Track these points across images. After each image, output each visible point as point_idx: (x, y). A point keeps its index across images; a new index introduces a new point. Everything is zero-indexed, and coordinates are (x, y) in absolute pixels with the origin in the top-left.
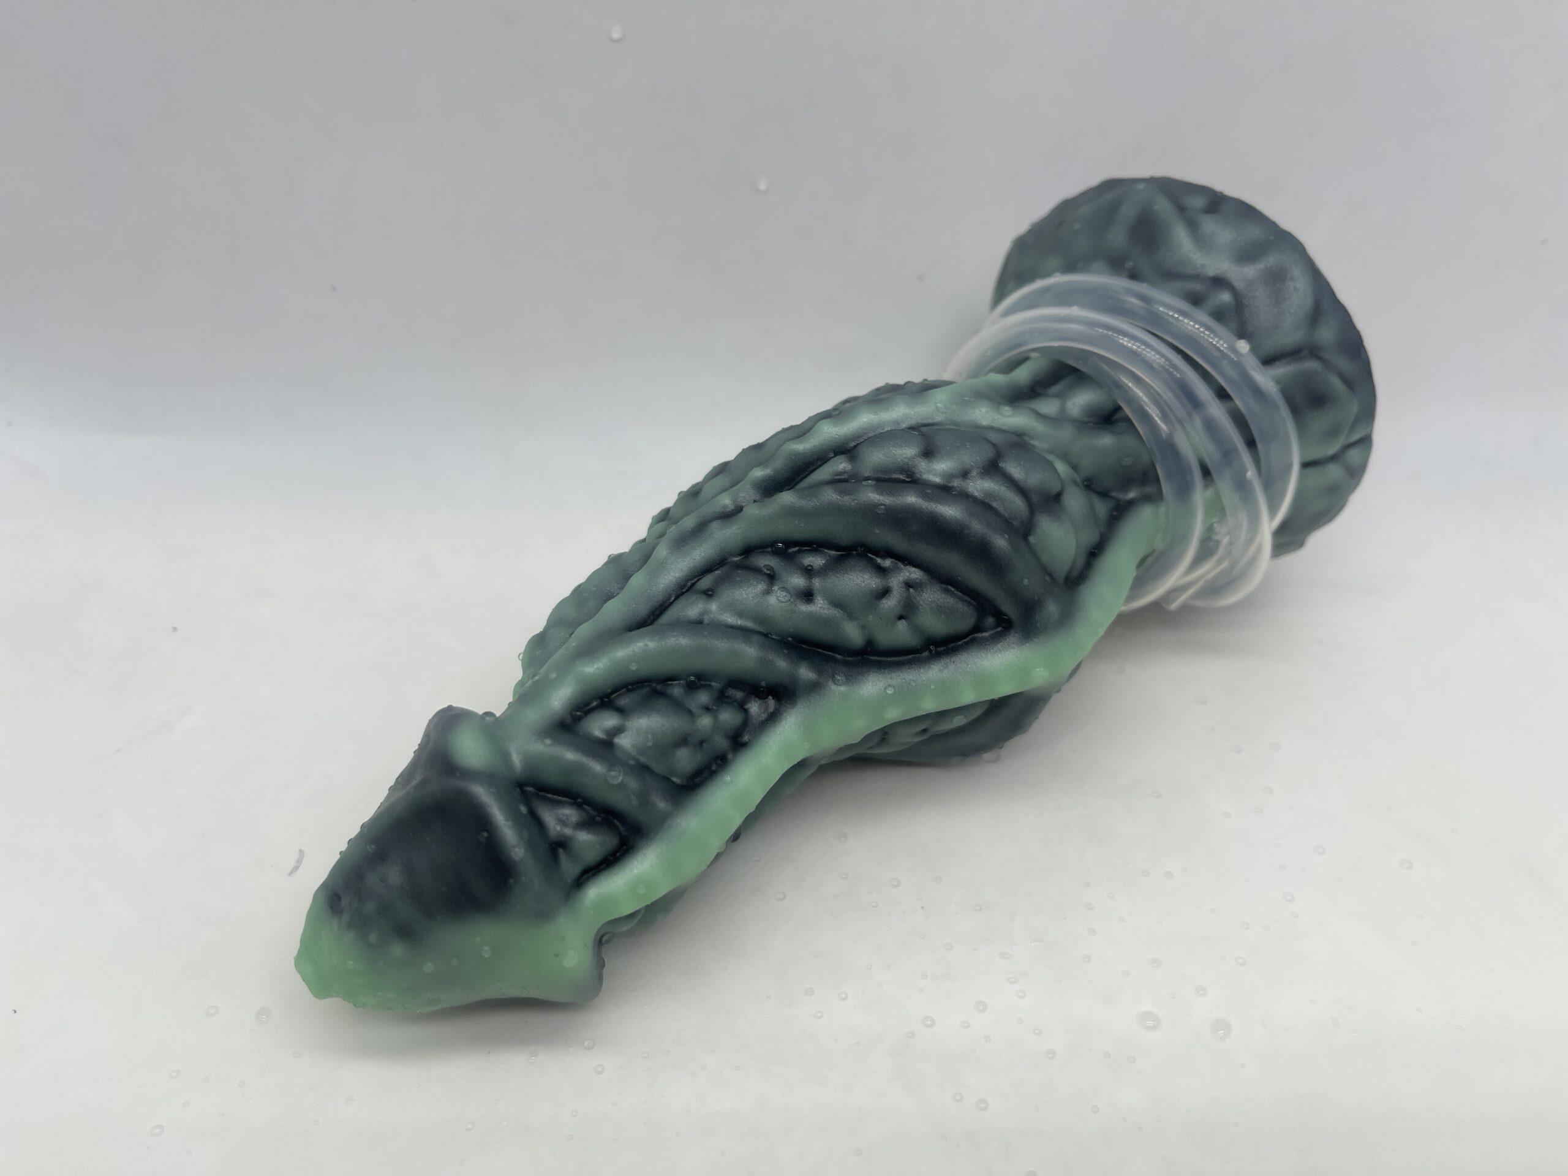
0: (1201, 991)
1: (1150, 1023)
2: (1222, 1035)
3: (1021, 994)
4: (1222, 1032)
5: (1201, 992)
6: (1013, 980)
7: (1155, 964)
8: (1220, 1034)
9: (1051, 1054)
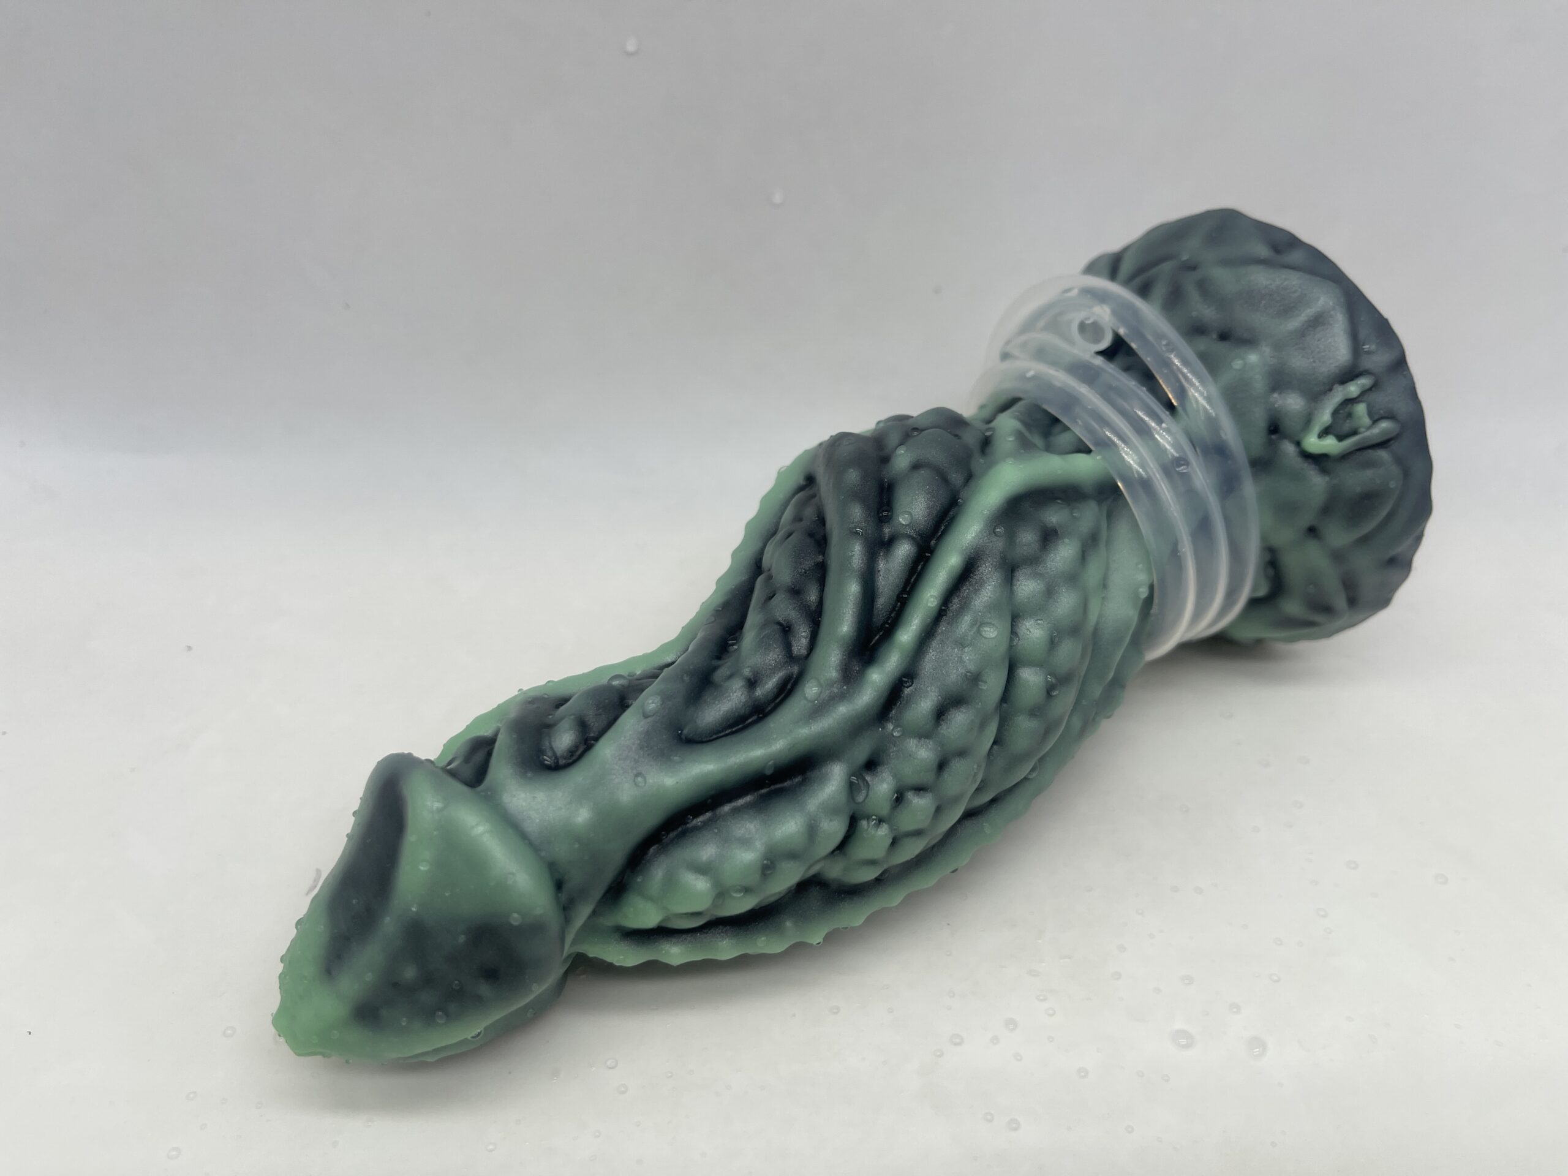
0: (1235, 1008)
1: (1183, 1042)
2: (1257, 1053)
3: (1051, 1012)
4: (1258, 1050)
5: (1235, 1010)
6: (1041, 998)
7: (1187, 981)
8: (1255, 1052)
9: (1083, 1073)
